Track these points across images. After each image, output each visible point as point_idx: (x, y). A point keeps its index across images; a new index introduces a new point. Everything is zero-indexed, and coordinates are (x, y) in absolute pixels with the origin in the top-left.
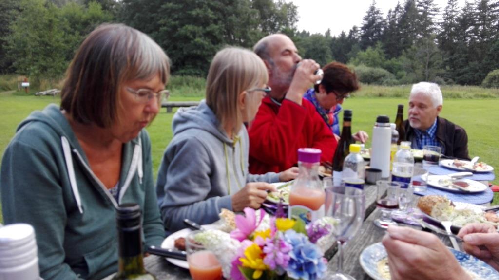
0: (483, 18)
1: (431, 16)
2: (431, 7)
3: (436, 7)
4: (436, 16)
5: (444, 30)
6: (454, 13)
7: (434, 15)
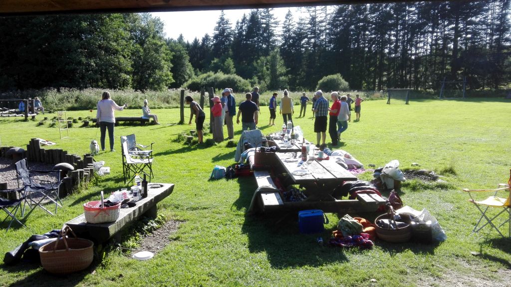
0: (313, 32)
1: (273, 28)
2: (272, 21)
3: (276, 20)
4: (276, 29)
5: (284, 42)
6: (291, 27)
7: (275, 27)
